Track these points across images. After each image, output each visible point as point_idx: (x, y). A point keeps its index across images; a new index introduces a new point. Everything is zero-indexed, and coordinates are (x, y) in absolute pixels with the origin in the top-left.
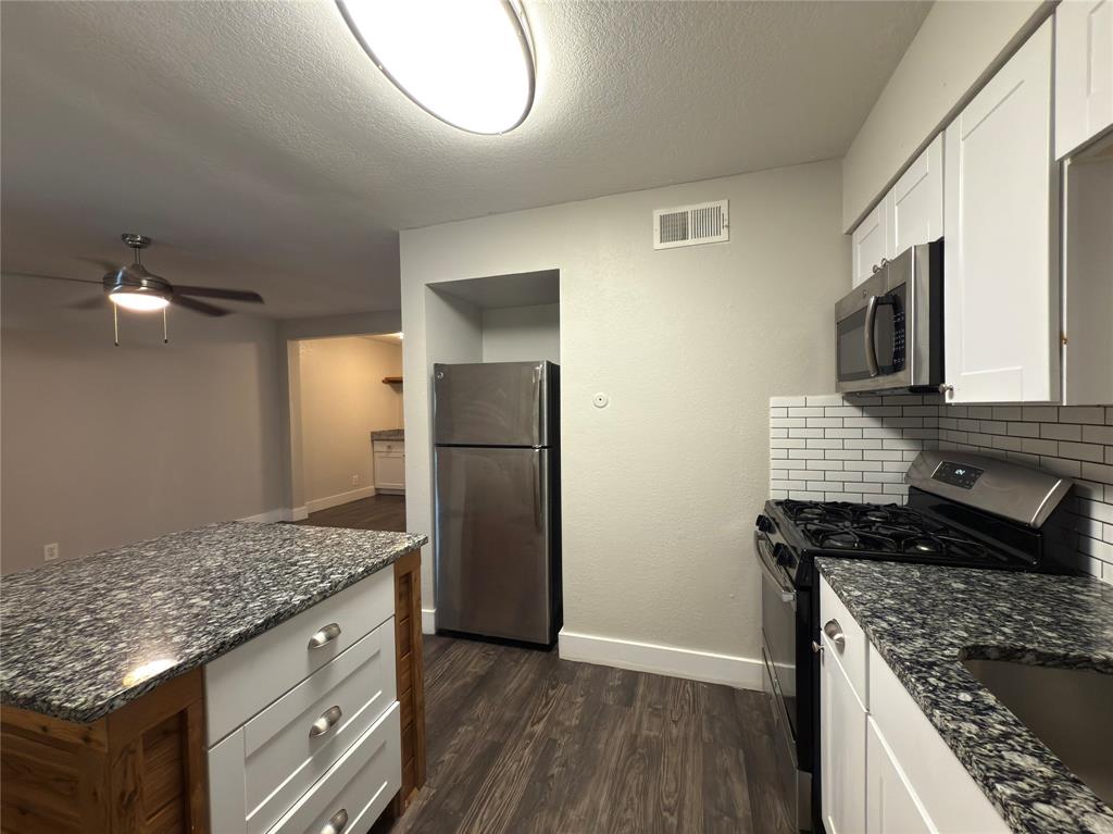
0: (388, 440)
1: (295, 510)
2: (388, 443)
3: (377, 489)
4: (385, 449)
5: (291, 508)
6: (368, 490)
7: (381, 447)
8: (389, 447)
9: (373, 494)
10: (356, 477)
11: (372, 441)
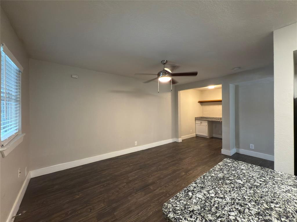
0: (201, 120)
1: (179, 139)
2: (201, 121)
3: (196, 135)
4: (200, 123)
5: (178, 138)
6: (194, 135)
7: (198, 122)
8: (201, 122)
9: (195, 136)
10: (191, 130)
11: (195, 120)
